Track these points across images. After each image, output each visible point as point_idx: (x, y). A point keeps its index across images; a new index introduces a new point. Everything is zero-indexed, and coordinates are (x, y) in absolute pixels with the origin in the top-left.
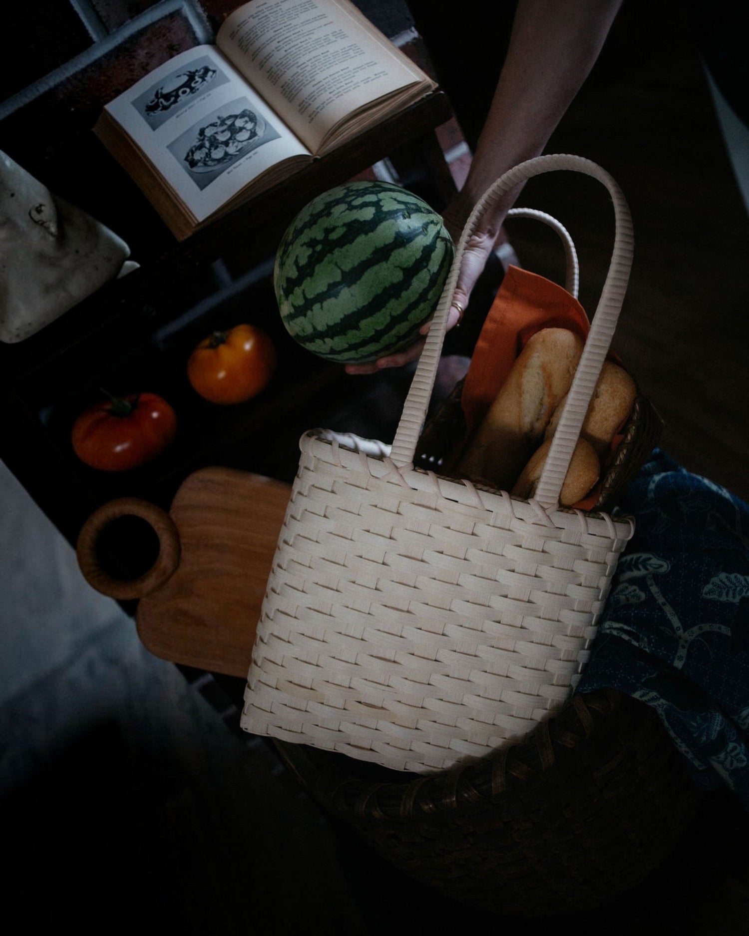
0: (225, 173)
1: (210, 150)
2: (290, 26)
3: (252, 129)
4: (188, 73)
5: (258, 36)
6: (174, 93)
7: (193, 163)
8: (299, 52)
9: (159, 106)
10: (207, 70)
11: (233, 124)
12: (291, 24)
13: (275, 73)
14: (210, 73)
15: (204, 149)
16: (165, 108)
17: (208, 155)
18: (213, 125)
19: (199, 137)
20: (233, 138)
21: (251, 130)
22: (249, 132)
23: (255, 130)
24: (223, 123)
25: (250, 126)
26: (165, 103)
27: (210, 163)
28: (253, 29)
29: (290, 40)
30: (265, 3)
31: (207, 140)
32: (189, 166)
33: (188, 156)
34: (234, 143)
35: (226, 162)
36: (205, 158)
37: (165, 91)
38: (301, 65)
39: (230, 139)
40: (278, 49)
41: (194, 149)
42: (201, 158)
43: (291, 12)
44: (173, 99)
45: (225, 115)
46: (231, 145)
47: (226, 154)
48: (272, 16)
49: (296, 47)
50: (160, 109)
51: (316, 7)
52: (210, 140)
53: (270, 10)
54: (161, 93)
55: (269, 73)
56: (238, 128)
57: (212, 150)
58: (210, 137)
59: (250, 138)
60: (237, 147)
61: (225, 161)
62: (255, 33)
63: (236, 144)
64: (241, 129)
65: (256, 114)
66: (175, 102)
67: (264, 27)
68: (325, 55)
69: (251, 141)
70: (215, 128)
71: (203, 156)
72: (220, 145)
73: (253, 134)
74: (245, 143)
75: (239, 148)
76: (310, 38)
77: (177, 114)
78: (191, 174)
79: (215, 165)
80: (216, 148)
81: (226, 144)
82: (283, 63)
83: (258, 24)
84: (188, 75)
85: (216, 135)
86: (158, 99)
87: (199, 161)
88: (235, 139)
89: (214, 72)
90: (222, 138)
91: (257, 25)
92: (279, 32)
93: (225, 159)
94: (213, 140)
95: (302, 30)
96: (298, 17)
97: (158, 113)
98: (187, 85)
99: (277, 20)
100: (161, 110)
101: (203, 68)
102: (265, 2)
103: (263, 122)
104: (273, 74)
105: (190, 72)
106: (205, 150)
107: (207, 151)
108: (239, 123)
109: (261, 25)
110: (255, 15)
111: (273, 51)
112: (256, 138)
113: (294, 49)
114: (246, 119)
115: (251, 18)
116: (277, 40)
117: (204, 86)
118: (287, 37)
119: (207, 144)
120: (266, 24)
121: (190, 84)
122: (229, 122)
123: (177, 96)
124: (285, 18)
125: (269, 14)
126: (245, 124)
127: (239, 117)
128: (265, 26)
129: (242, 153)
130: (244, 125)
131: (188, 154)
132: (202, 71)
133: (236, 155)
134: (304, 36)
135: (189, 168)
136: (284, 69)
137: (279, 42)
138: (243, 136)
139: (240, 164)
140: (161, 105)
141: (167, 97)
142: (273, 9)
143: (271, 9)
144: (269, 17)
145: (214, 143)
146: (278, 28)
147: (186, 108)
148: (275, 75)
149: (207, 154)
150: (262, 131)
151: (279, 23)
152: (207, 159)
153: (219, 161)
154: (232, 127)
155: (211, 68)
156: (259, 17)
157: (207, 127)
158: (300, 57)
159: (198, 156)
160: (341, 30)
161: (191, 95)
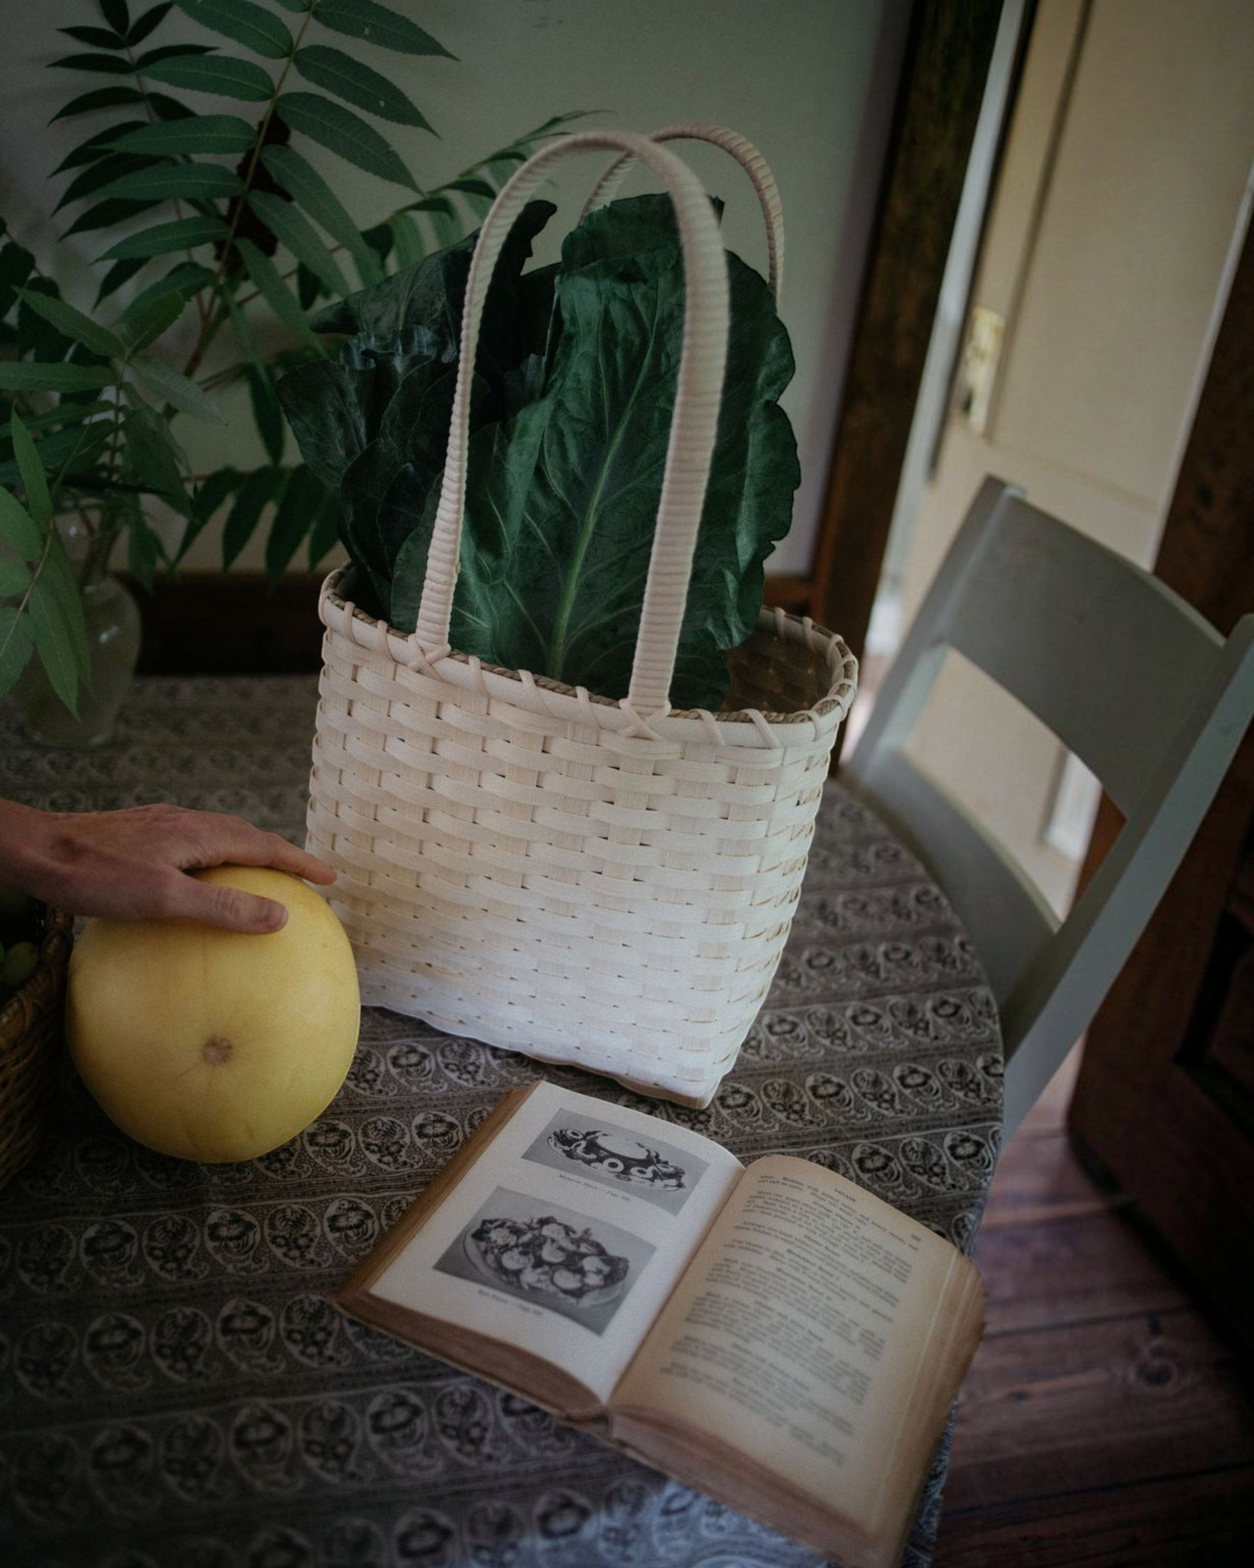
0: (477, 1287)
1: (516, 1246)
2: (833, 1256)
3: (588, 1286)
4: (653, 1154)
5: (785, 1216)
6: (603, 1154)
7: (480, 1234)
8: (788, 1292)
9: (570, 1145)
10: (677, 1174)
11: (583, 1256)
12: (838, 1255)
13: (728, 1271)
14: (673, 1182)
15: (515, 1238)
16: (570, 1155)
17: (506, 1248)
18: (568, 1230)
19: (535, 1221)
20: (554, 1269)
21: (584, 1285)
22: (579, 1285)
23: (588, 1291)
24: (577, 1242)
25: (593, 1280)
26: (580, 1151)
27: (490, 1258)
28: (792, 1203)
29: (805, 1268)
30: (854, 1200)
31: (533, 1235)
32: (474, 1230)
33: (491, 1222)
34: (545, 1273)
35: (501, 1280)
36: (497, 1246)
37: (601, 1141)
38: (765, 1307)
39: (551, 1265)
40: (776, 1256)
41: (508, 1224)
42: (495, 1242)
43: (864, 1247)
44: (593, 1156)
45: (596, 1237)
46: (539, 1270)
47: (517, 1273)
48: (833, 1219)
49: (797, 1284)
50: (567, 1148)
51: (903, 1281)
52: (535, 1238)
53: (844, 1211)
54: (597, 1137)
55: (725, 1263)
56: (579, 1265)
57: (516, 1251)
58: (541, 1235)
59: (566, 1292)
60: (539, 1281)
61: (504, 1277)
62: (785, 1208)
63: (543, 1277)
64: (582, 1272)
65: (627, 1279)
66: (589, 1162)
67: (805, 1216)
68: (811, 1337)
69: (561, 1295)
70: (564, 1235)
71: (500, 1242)
72: (531, 1256)
73: (578, 1293)
74: (552, 1289)
75: (539, 1285)
76: (829, 1299)
77: (563, 1173)
78: (460, 1240)
79: (489, 1266)
80: (524, 1253)
81: (539, 1263)
82: (753, 1276)
83: (806, 1205)
84: (649, 1156)
85: (549, 1242)
86: (584, 1138)
87: (489, 1240)
88: (554, 1272)
89: (680, 1185)
90: (548, 1253)
91: (803, 1204)
92: (810, 1243)
93: (507, 1276)
94: (537, 1242)
95: (838, 1279)
96: (862, 1261)
97: (556, 1149)
98: (628, 1163)
99: (833, 1231)
100: (564, 1151)
101: (676, 1168)
102: (855, 1198)
103: (615, 1295)
104: (725, 1269)
105: (657, 1156)
106: (512, 1240)
107: (512, 1243)
108: (590, 1264)
109: (806, 1211)
110: (819, 1194)
111: (768, 1250)
112: (572, 1300)
113: (790, 1280)
114: (606, 1269)
115: (810, 1190)
116: (792, 1248)
117: (642, 1185)
118: (807, 1261)
119: (525, 1239)
120: (812, 1217)
121: (635, 1166)
122: (584, 1248)
123: (600, 1160)
124: (844, 1241)
125: (837, 1214)
126: (593, 1272)
127: (604, 1257)
128: (808, 1217)
129: (533, 1295)
130: (589, 1271)
131: (496, 1220)
132: (671, 1170)
133: (520, 1287)
134: (827, 1287)
135: (470, 1234)
136: (743, 1282)
137: (789, 1251)
138: (567, 1280)
139: (505, 1301)
140: (573, 1147)
141: (592, 1146)
142: (851, 1215)
143: (848, 1214)
144: (828, 1216)
145: (533, 1248)
146: (818, 1239)
147: (583, 1180)
148: (724, 1273)
149: (507, 1245)
150: (594, 1303)
151: (827, 1236)
152: (496, 1251)
153: (501, 1269)
154: (576, 1258)
155: (684, 1180)
156: (820, 1202)
157: (560, 1224)
158: (778, 1297)
159: (498, 1236)
160: (882, 1341)
161: (612, 1177)
